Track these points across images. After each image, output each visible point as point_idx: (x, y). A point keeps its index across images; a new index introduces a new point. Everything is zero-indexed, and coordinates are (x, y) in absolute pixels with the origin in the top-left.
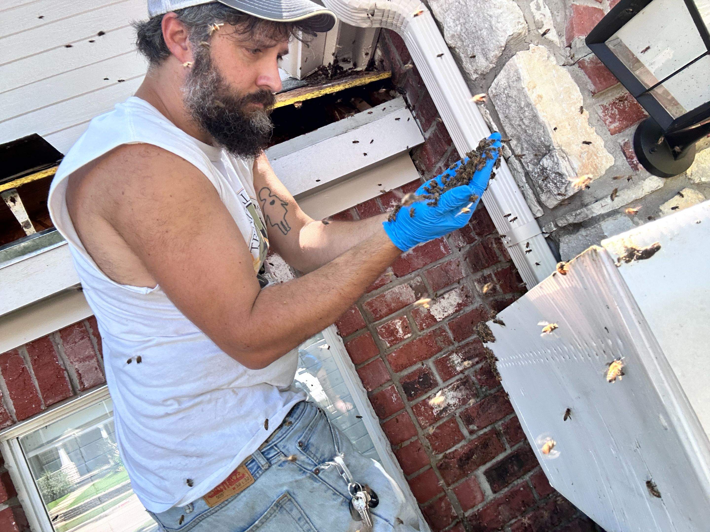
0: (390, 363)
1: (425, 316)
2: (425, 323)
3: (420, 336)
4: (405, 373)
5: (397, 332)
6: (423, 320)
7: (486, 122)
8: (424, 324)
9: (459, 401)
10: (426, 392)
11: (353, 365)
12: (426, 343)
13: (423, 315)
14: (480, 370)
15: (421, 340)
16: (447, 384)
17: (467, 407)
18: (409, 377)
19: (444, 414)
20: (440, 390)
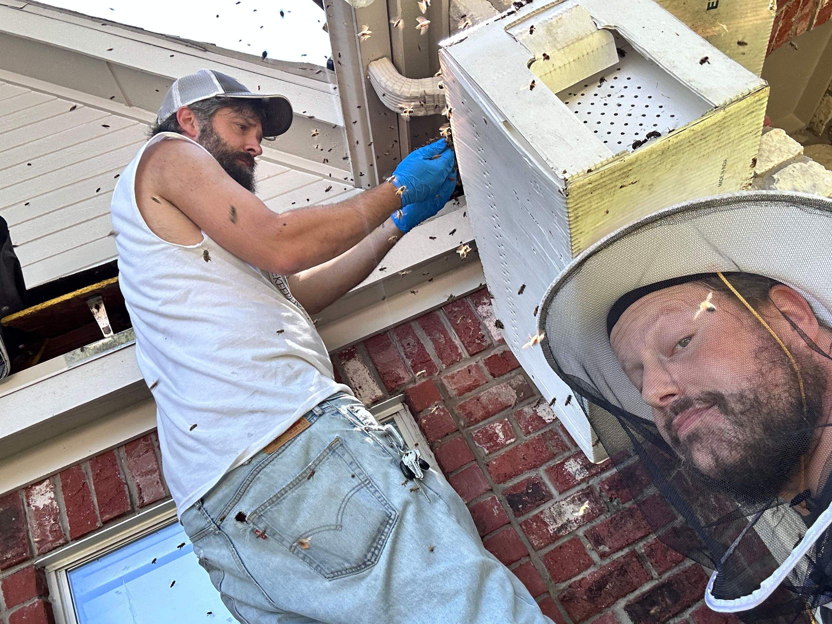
1: (530, 417)
2: (532, 425)
3: (526, 440)
4: (510, 484)
5: (498, 437)
6: (528, 422)
8: (530, 427)
10: (538, 506)
12: (534, 448)
13: (528, 417)
14: (607, 479)
15: (527, 445)
16: (565, 497)
17: (594, 524)
18: (514, 488)
19: (563, 531)
20: (556, 503)
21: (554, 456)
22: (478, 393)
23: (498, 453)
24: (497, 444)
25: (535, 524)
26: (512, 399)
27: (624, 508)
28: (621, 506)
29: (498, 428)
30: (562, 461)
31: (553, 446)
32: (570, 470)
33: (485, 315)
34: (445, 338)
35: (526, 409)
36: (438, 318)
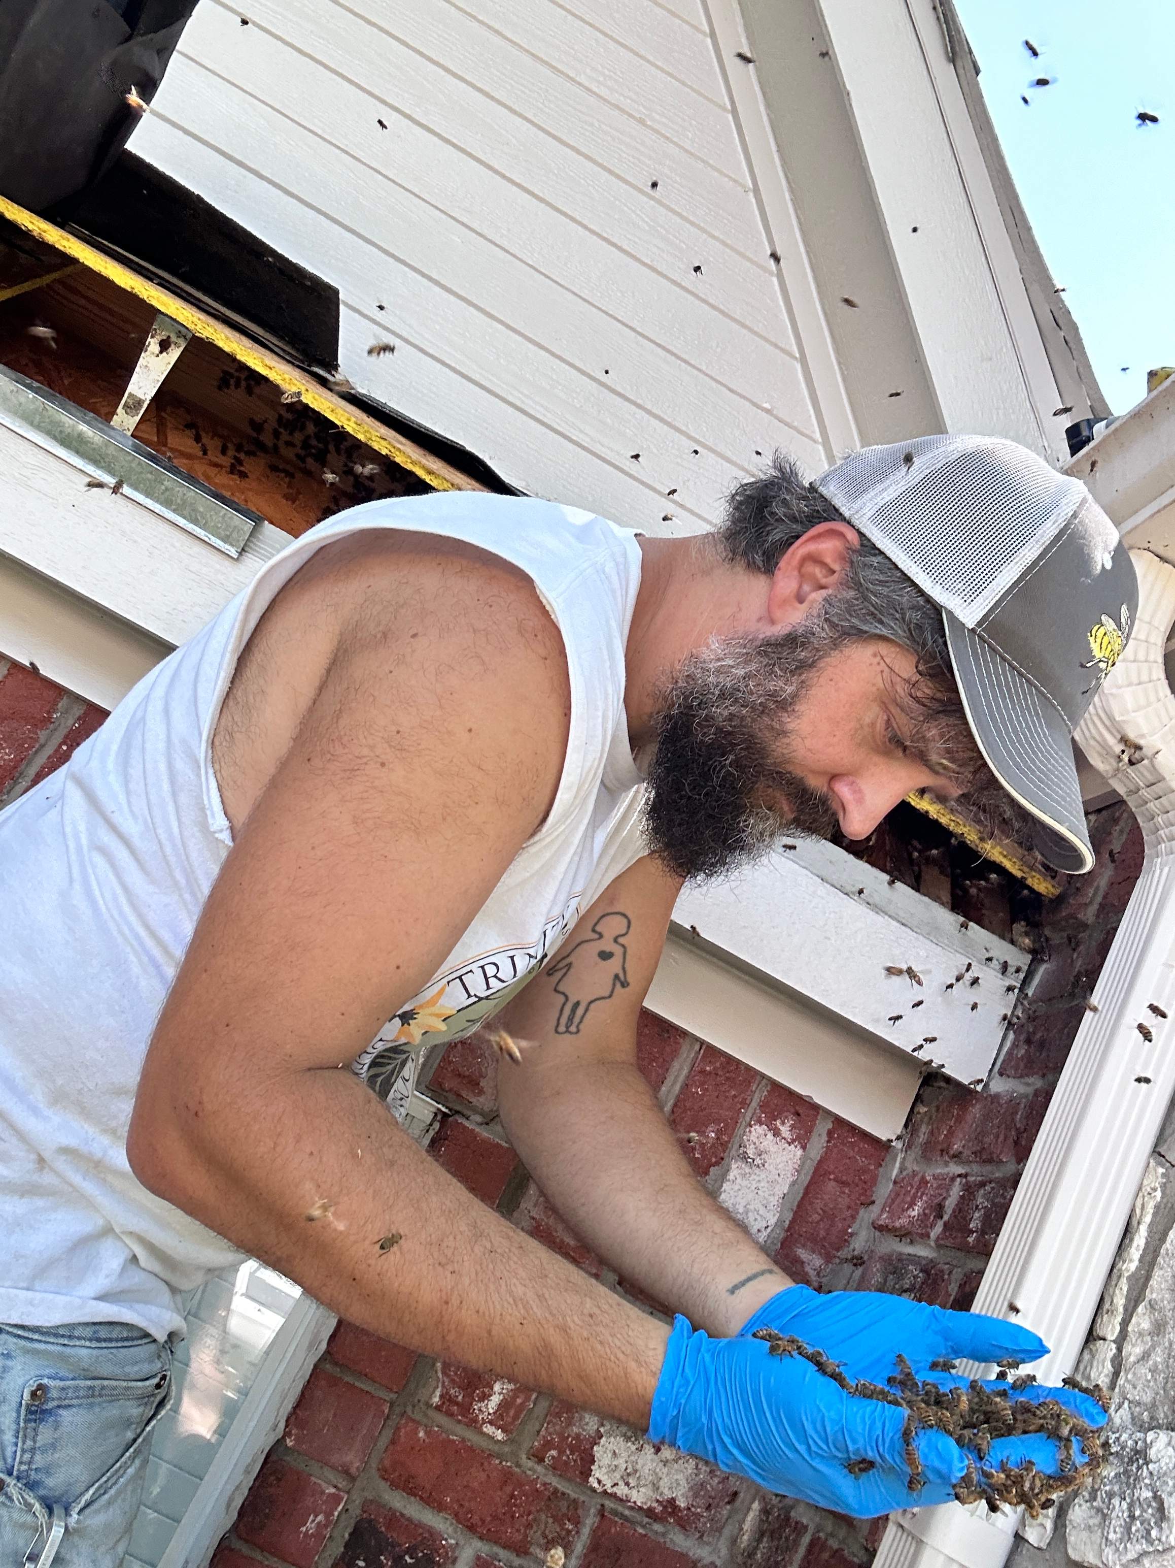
0: (393, 1442)
2: (561, 1452)
3: (518, 1465)
4: (398, 1501)
5: (485, 1397)
6: (564, 1439)
7: (1133, 1210)
8: (554, 1453)
11: (324, 1346)
12: (512, 1496)
13: (575, 1429)
18: (395, 1519)
23: (449, 1426)
24: (466, 1409)
33: (751, 1152)
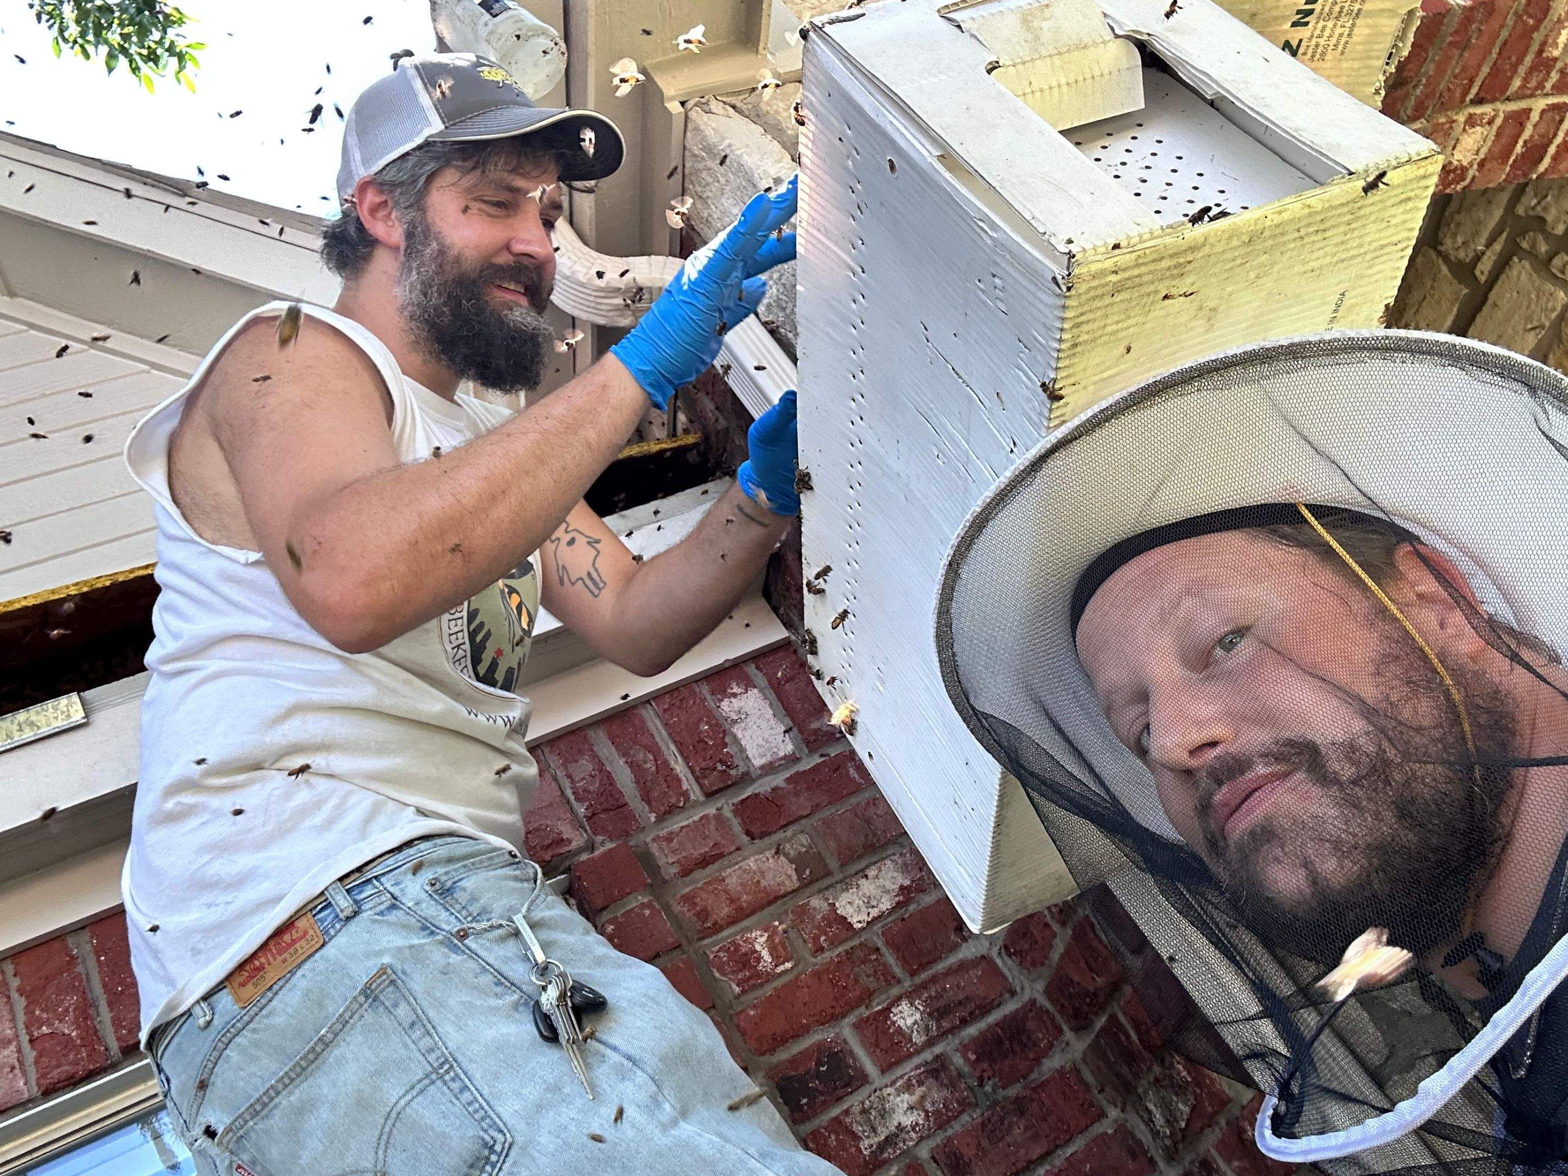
0: (743, 1034)
1: (823, 918)
2: (826, 934)
3: (815, 965)
4: (783, 1055)
5: (759, 959)
6: (818, 927)
8: (823, 938)
9: (927, 1117)
10: (839, 1099)
12: (831, 980)
13: (819, 917)
14: (974, 1040)
15: (817, 975)
16: (893, 1077)
17: (950, 1132)
18: (793, 1061)
19: (890, 1150)
20: (875, 1091)
21: (867, 996)
22: (719, 871)
23: (759, 993)
24: (758, 975)
25: (833, 1137)
26: (787, 883)
27: (1005, 1099)
28: (1001, 1093)
29: (760, 942)
30: (885, 1005)
31: (868, 976)
32: (901, 1023)
33: (735, 717)
34: (656, 760)
35: (816, 902)
36: (643, 721)
